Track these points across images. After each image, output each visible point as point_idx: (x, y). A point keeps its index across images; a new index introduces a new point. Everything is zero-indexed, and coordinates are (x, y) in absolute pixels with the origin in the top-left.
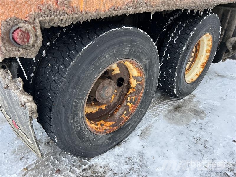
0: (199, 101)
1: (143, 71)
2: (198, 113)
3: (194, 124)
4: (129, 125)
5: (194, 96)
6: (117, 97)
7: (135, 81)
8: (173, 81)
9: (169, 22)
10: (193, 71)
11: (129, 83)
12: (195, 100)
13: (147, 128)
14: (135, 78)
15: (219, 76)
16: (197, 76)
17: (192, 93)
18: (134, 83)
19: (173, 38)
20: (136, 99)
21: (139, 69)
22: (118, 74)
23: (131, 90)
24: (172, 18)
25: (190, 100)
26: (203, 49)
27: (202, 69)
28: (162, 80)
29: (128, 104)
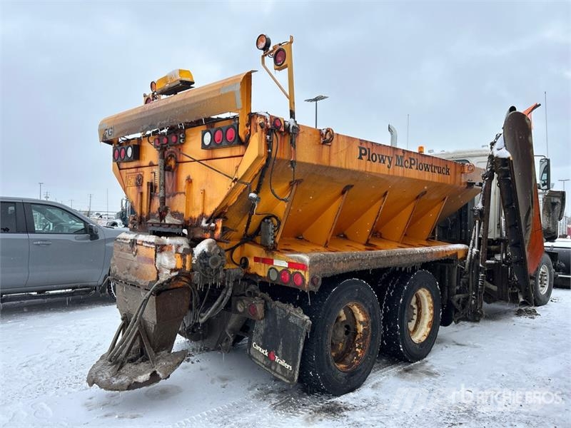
0: (432, 366)
1: (368, 314)
2: (430, 374)
3: (426, 381)
4: (360, 370)
5: (427, 362)
6: (345, 346)
7: (362, 326)
8: (397, 335)
9: (383, 278)
10: (420, 331)
11: (356, 330)
12: (428, 365)
13: (377, 383)
14: (361, 323)
15: (458, 344)
16: (425, 337)
17: (425, 359)
18: (361, 328)
19: (389, 292)
20: (364, 345)
21: (364, 313)
22: (344, 321)
23: (358, 337)
24: (385, 274)
25: (422, 365)
26: (425, 306)
27: (429, 329)
28: (385, 334)
29: (357, 350)
